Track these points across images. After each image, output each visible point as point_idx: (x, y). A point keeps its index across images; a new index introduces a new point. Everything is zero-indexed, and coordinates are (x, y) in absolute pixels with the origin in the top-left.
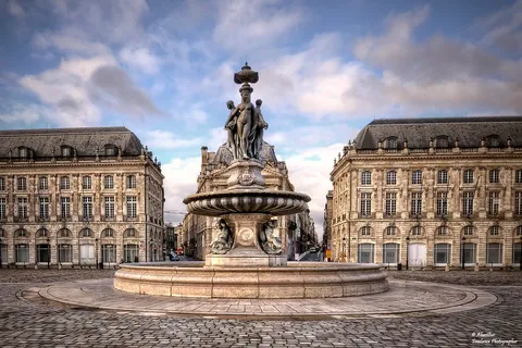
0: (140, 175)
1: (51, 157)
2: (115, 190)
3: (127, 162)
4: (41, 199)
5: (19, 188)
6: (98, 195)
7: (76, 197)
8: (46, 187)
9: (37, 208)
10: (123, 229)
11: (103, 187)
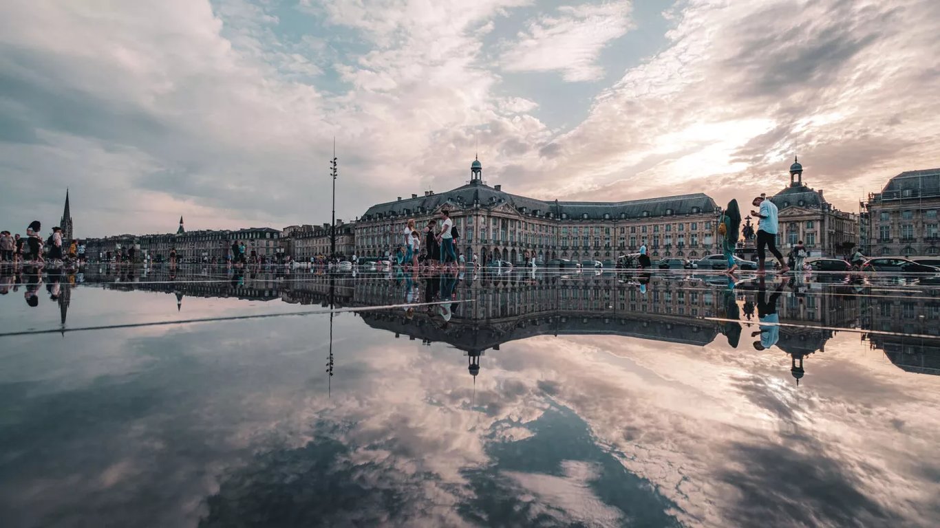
0: (714, 222)
1: (660, 216)
2: (698, 231)
3: (705, 215)
4: (655, 237)
5: (643, 232)
6: (687, 234)
7: (674, 235)
8: (658, 231)
9: (652, 242)
10: (702, 252)
11: (690, 229)
